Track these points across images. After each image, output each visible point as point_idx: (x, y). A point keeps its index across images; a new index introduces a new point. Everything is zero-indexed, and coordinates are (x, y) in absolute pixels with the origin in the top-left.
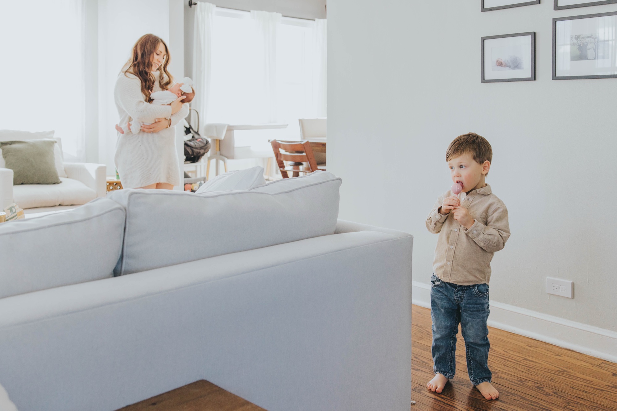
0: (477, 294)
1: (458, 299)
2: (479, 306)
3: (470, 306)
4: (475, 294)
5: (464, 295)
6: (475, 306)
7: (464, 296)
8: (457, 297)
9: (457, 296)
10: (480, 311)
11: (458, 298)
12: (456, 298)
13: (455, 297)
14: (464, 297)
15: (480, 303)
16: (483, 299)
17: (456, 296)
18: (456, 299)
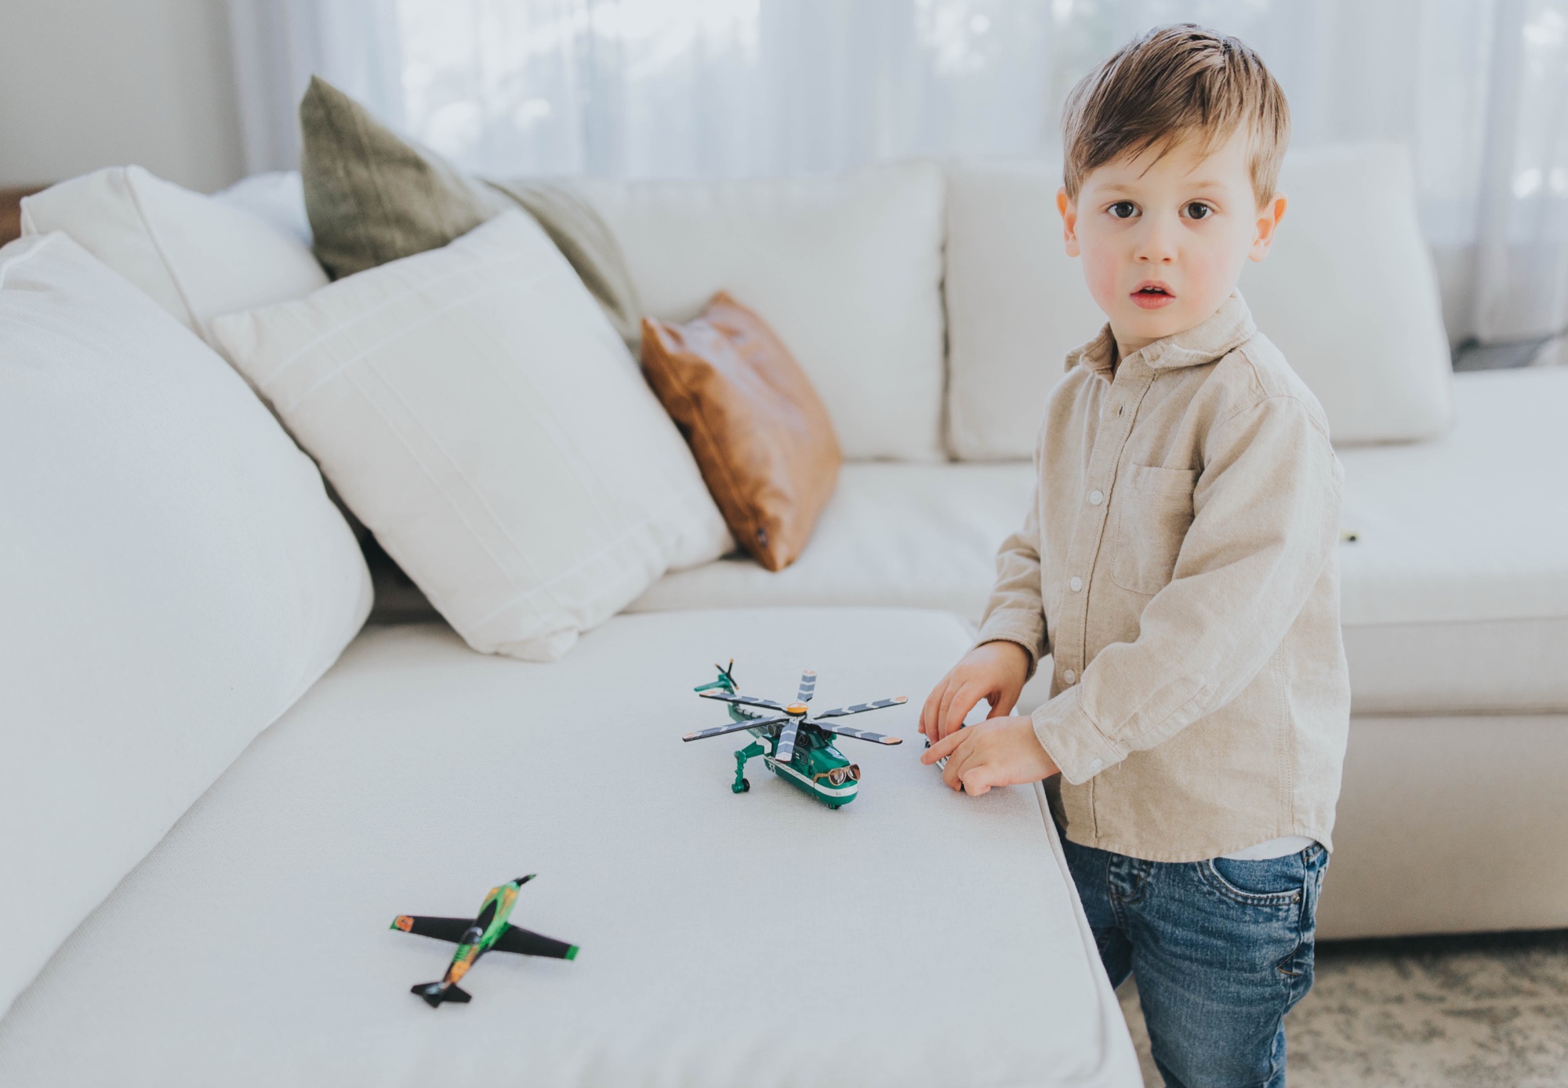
0: (1211, 885)
1: (1120, 883)
2: (1219, 943)
3: (1173, 933)
4: (1200, 881)
5: (1149, 874)
6: (1201, 937)
7: (1150, 879)
8: (1117, 875)
9: (1118, 870)
10: (1223, 966)
11: (1123, 880)
12: (1111, 878)
13: (1110, 872)
14: (1150, 884)
15: (1230, 934)
16: (1247, 918)
17: (1113, 869)
18: (1110, 883)
